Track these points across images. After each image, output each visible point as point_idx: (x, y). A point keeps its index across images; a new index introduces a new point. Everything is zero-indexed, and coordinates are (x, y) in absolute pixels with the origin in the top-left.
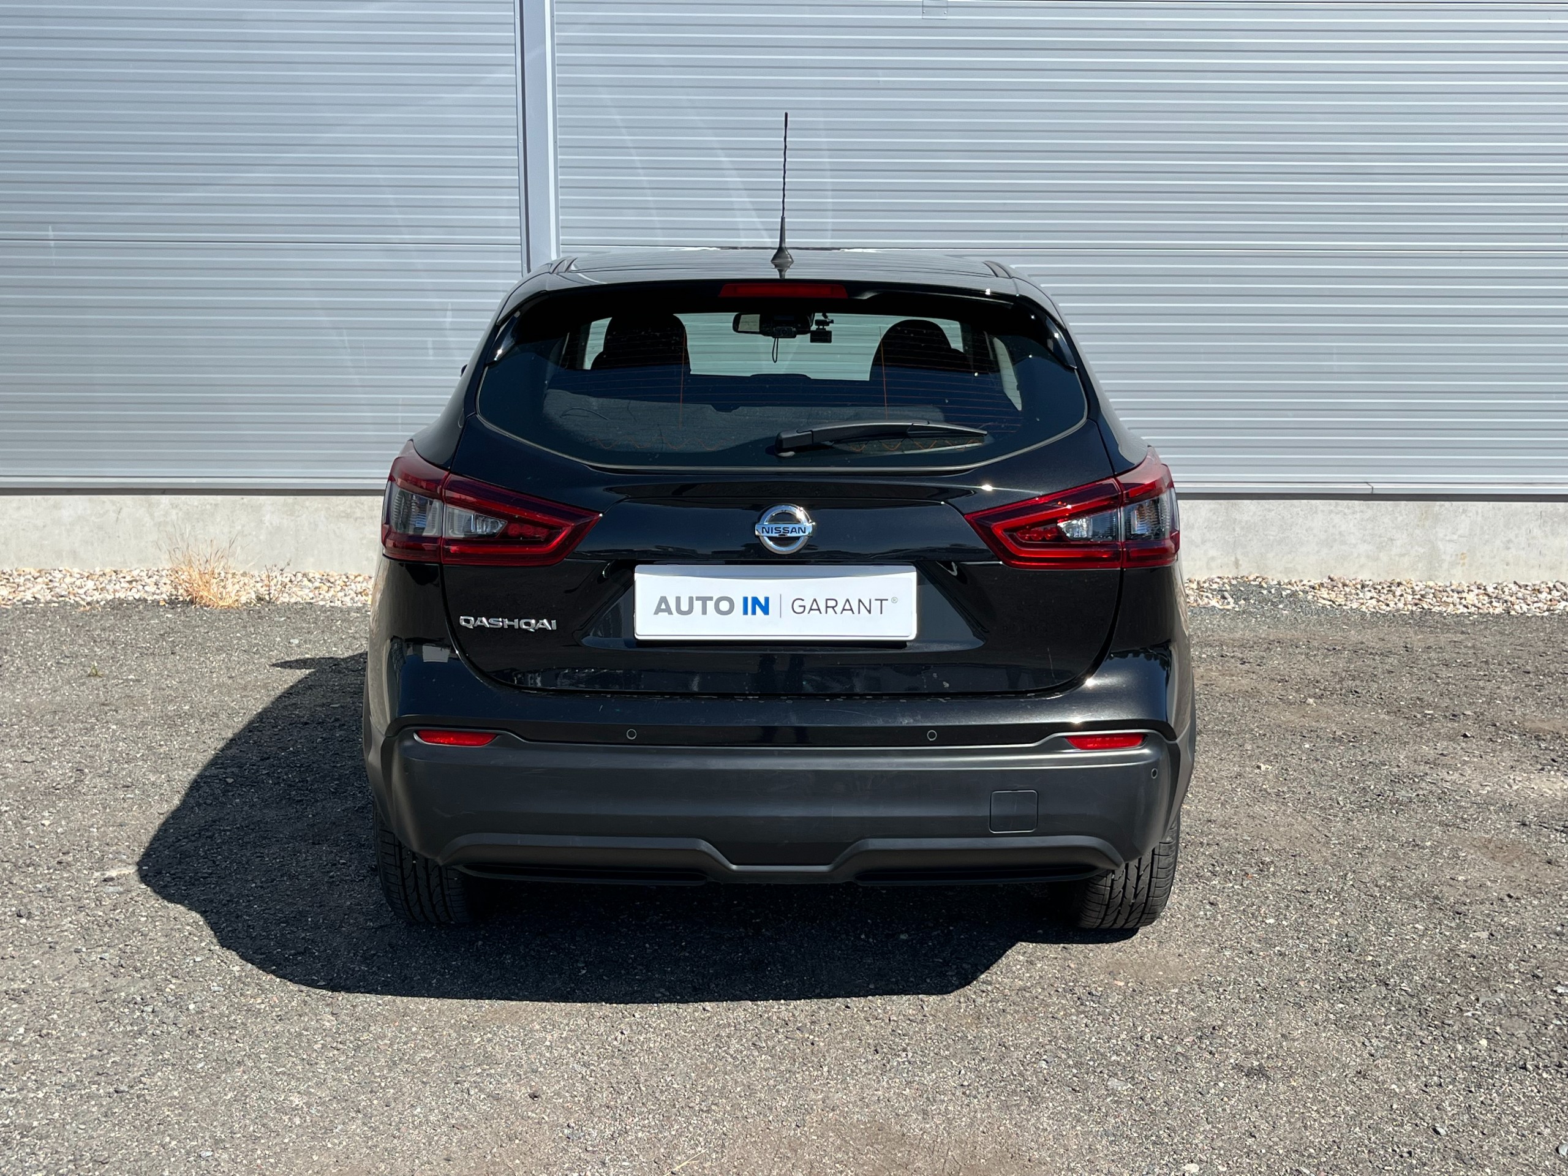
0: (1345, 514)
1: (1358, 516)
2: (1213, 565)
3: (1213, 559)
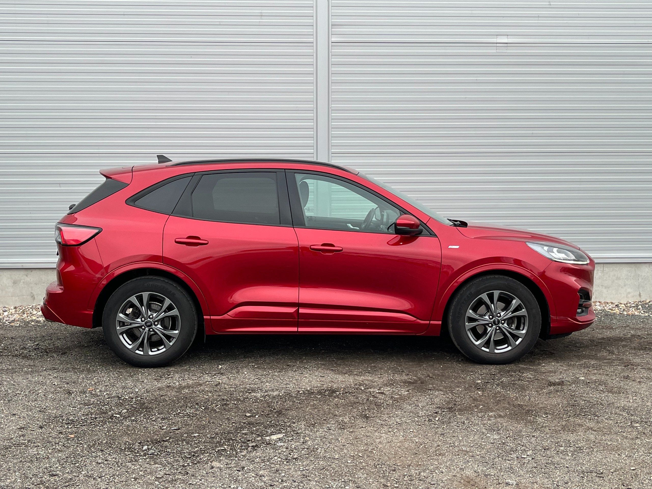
2: (629, 296)
3: (629, 293)
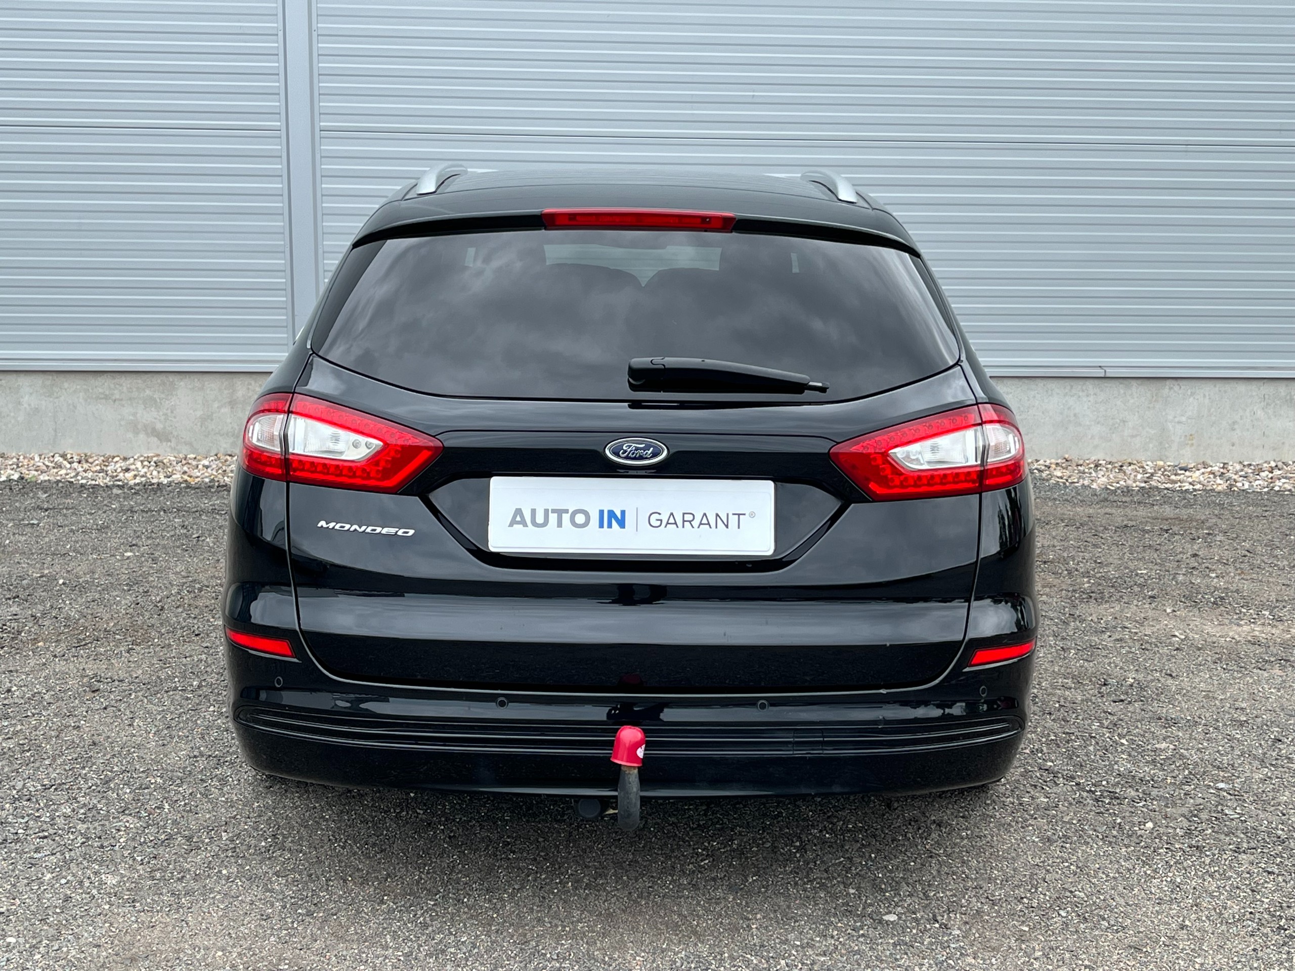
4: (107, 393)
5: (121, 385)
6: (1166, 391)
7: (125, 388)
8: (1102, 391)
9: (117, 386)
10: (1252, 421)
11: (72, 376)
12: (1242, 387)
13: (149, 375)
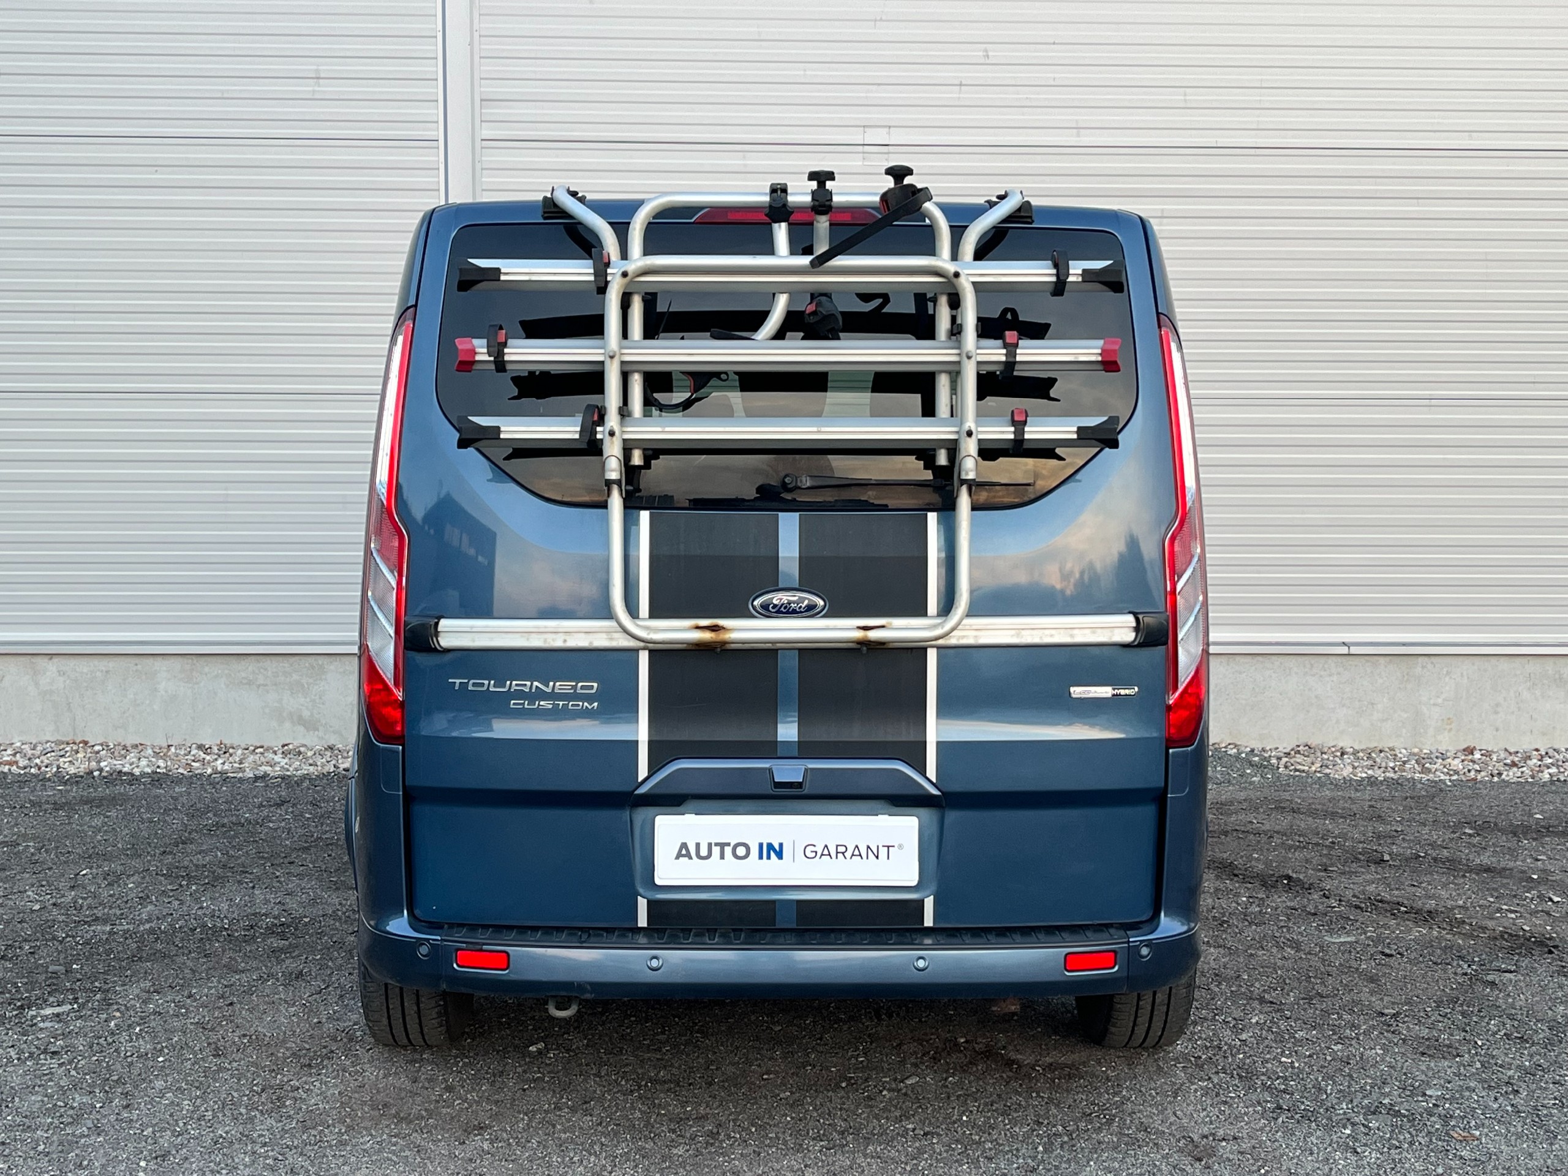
0: (1321, 676)
1: (1335, 678)
4: (251, 677)
5: (266, 669)
6: (1418, 670)
7: (270, 673)
8: (1345, 670)
9: (262, 670)
10: (1517, 703)
11: (214, 658)
12: (1504, 664)
13: (297, 658)
